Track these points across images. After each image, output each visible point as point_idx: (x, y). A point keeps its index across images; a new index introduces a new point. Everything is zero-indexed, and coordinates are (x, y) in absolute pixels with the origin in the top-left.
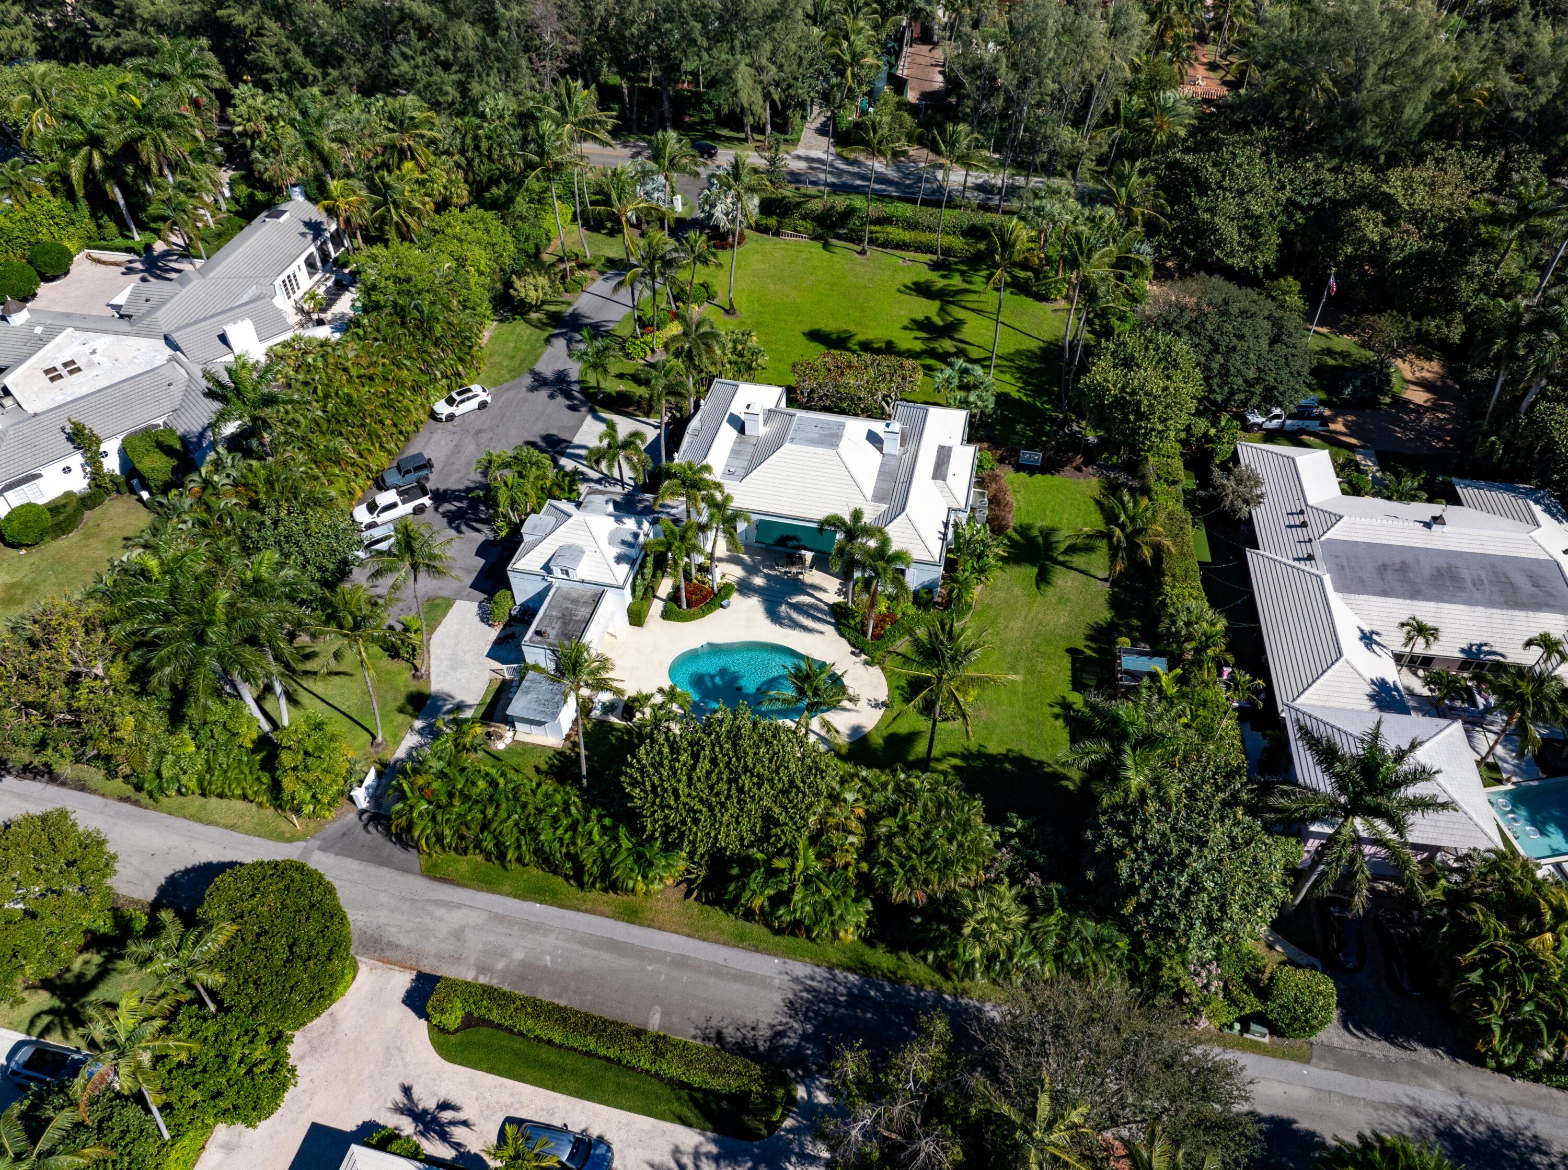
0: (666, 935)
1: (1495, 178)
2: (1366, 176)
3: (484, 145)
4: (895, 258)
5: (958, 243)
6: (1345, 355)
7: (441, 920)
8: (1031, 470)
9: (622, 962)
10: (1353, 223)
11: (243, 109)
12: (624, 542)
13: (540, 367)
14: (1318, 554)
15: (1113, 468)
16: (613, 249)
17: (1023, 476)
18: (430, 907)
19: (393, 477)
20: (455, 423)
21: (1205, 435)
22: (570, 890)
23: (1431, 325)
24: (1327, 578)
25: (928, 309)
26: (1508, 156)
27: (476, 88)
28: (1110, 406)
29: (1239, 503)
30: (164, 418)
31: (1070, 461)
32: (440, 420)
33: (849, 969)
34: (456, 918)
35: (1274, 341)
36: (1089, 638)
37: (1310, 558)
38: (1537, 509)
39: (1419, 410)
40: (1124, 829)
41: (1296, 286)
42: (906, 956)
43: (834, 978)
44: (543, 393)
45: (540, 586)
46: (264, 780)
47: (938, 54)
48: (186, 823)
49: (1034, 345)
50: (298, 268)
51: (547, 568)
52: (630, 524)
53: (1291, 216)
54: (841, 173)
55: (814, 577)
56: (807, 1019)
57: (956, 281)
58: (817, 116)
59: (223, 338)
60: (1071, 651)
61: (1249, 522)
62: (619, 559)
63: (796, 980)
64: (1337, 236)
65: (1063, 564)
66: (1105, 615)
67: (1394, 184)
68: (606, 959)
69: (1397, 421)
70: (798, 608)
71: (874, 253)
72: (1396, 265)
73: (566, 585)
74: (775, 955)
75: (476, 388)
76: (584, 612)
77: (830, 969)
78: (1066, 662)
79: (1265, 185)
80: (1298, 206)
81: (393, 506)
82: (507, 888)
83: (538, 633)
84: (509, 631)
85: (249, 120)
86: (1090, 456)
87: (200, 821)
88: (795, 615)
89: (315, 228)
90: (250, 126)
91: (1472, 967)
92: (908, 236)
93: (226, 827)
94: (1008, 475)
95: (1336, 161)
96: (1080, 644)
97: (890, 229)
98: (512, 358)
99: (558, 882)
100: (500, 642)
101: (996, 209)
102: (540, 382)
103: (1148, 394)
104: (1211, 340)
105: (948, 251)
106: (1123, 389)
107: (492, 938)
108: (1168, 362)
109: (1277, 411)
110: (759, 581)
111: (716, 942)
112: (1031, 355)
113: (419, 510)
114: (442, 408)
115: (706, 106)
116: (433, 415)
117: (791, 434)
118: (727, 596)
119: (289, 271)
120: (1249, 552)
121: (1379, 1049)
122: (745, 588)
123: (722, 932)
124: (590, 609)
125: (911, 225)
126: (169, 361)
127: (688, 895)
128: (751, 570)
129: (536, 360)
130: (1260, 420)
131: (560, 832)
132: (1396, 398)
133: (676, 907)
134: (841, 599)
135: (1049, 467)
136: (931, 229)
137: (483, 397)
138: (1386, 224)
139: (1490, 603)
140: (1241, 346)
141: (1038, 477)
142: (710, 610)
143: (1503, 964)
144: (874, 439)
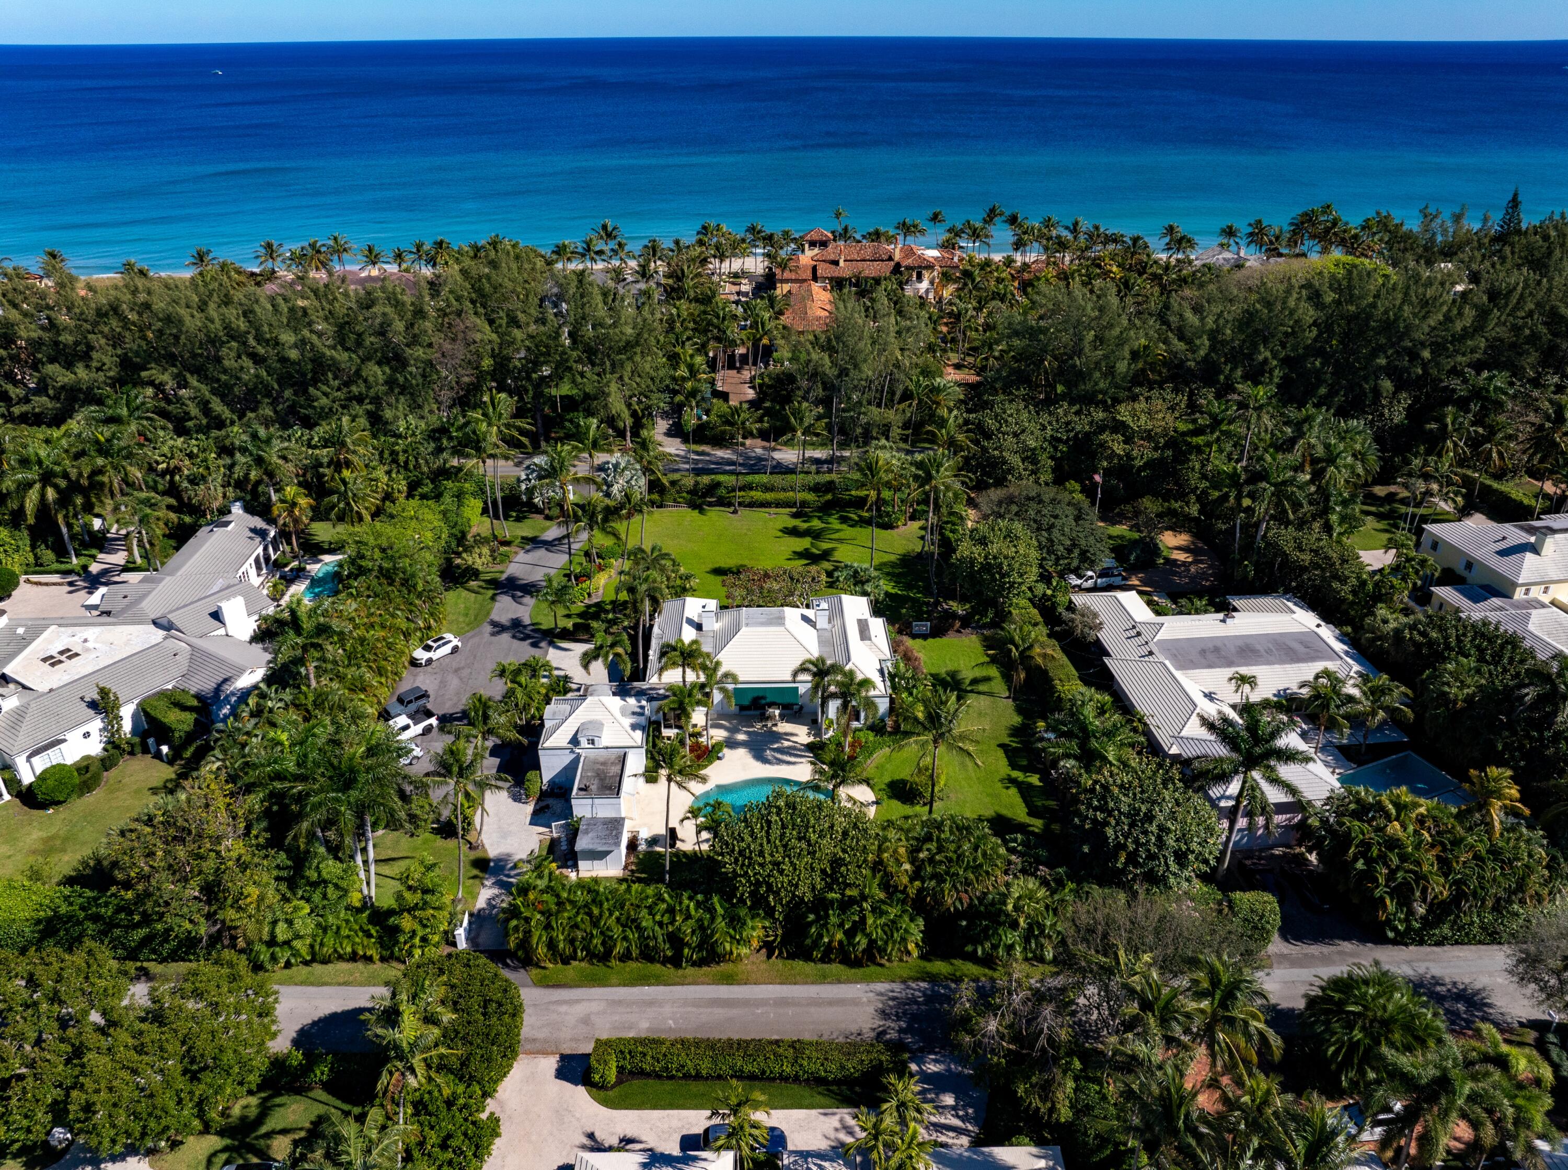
0: (763, 987)
1: (1188, 406)
2: (1100, 415)
3: (402, 458)
4: (761, 514)
5: (810, 497)
6: (1121, 537)
7: (566, 1013)
8: (925, 637)
9: (735, 1012)
10: (1103, 445)
12: (634, 713)
13: (495, 616)
14: (1155, 650)
15: (984, 626)
16: (524, 530)
17: (919, 641)
18: (552, 1007)
19: (394, 708)
20: (434, 664)
21: (1044, 594)
22: (669, 970)
23: (1176, 505)
24: (1167, 663)
25: (804, 543)
26: (1191, 394)
27: (388, 414)
28: (979, 572)
29: (1086, 630)
30: (173, 683)
31: (952, 626)
32: (420, 665)
33: (916, 979)
34: (580, 1010)
35: (1078, 518)
36: (1010, 735)
37: (1151, 653)
38: (1290, 604)
39: (1184, 563)
41: (1078, 487)
42: (958, 962)
43: (908, 987)
44: (506, 637)
45: (567, 758)
46: (373, 932)
47: (746, 374)
48: (299, 988)
49: (893, 558)
50: (249, 567)
51: (575, 741)
52: (632, 701)
53: (1056, 448)
54: (696, 462)
55: (784, 727)
56: (899, 1018)
57: (816, 524)
58: (662, 425)
59: (216, 616)
60: (1001, 746)
61: (1098, 643)
62: (634, 727)
63: (880, 994)
64: (1093, 456)
65: (972, 691)
66: (1017, 720)
67: (1124, 413)
68: (720, 1013)
69: (1173, 572)
70: (781, 751)
71: (743, 512)
72: (1140, 469)
73: (592, 754)
74: (857, 982)
75: (448, 636)
76: (616, 769)
77: (904, 982)
78: (1000, 753)
79: (1032, 426)
80: (1059, 440)
81: (406, 727)
82: (614, 981)
83: (580, 789)
84: (542, 804)
85: (172, 458)
86: (966, 622)
87: (312, 984)
88: (779, 756)
89: (262, 534)
90: (173, 463)
91: (1355, 859)
92: (769, 496)
93: (339, 984)
94: (909, 642)
95: (1077, 407)
96: (1007, 740)
97: (753, 493)
98: (466, 615)
99: (657, 968)
100: (535, 813)
101: (829, 472)
102: (499, 628)
103: (1006, 557)
104: (1035, 521)
105: (804, 504)
106: (986, 558)
107: (617, 1018)
108: (1011, 538)
109: (1090, 573)
110: (741, 737)
111: (806, 983)
112: (893, 565)
113: (428, 730)
114: (421, 655)
115: (567, 424)
116: (414, 663)
117: (744, 621)
118: (720, 750)
119: (243, 569)
120: (1106, 660)
121: (1315, 949)
122: (731, 744)
123: (807, 976)
124: (619, 767)
125: (768, 488)
126: (165, 638)
127: (769, 956)
128: (733, 730)
129: (488, 614)
130: (1079, 582)
132: (1168, 560)
133: (763, 966)
134: (811, 739)
135: (937, 632)
136: (784, 490)
137: (455, 642)
138: (1125, 442)
139: (1282, 662)
140: (1058, 523)
141: (930, 641)
142: (711, 763)
143: (1375, 852)
144: (805, 618)
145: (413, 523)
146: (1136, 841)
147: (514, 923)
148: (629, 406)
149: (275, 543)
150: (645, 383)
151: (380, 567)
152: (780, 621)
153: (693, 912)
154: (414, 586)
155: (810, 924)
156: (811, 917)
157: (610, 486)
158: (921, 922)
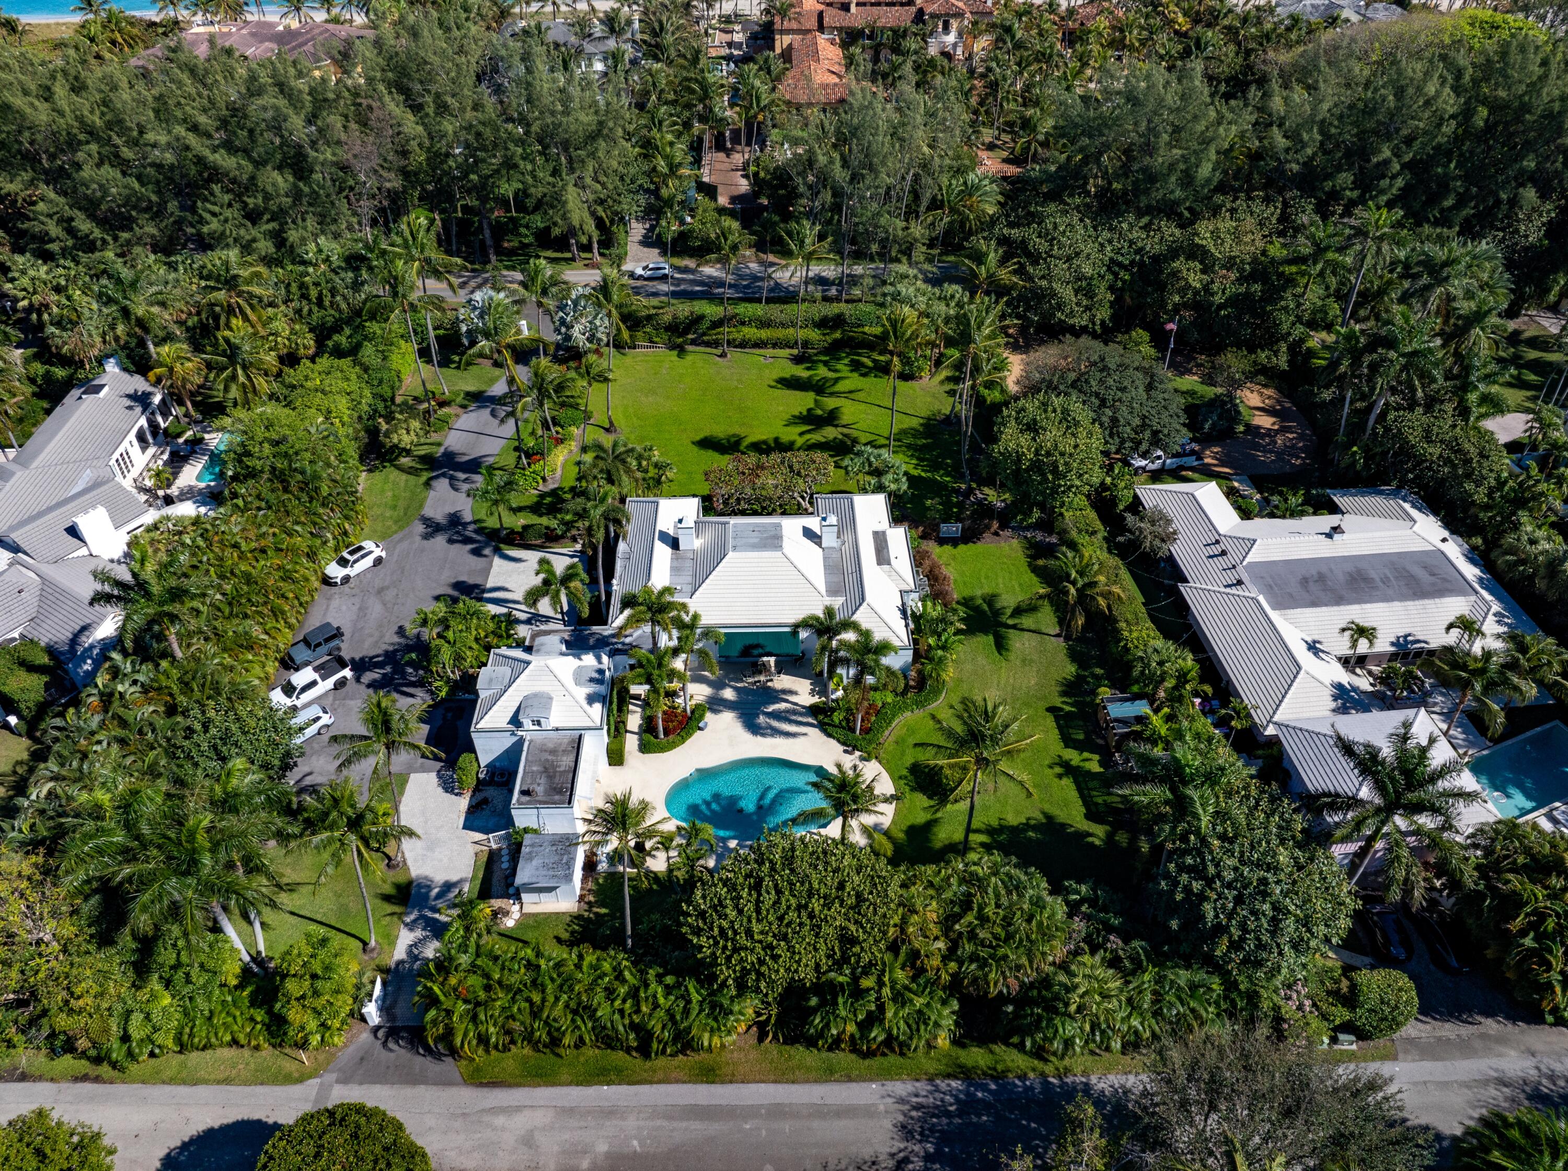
0: (753, 1087)
1: (1279, 221)
2: (1171, 231)
3: (314, 293)
4: (755, 357)
5: (814, 335)
6: (1191, 393)
7: (503, 1129)
8: (954, 542)
9: (714, 1128)
10: (1175, 274)
11: (25, 281)
12: (592, 680)
13: (428, 512)
14: (1245, 578)
15: (1027, 528)
16: (468, 382)
17: (948, 548)
18: (486, 1118)
19: (301, 654)
20: (352, 583)
21: (1103, 483)
22: (635, 1062)
23: (1263, 356)
24: (1261, 598)
25: (803, 401)
26: (1285, 203)
27: (293, 236)
28: (1027, 470)
29: (1157, 542)
30: (20, 629)
31: (988, 527)
32: (335, 584)
33: (949, 1076)
34: (520, 1123)
35: (1149, 387)
36: (1064, 694)
37: (1240, 583)
38: (1407, 506)
39: (1269, 433)
40: (1198, 872)
41: (1146, 336)
42: (999, 1049)
43: (937, 1089)
44: (440, 540)
45: (508, 741)
46: (259, 1019)
47: (738, 158)
48: (167, 1089)
49: (915, 423)
50: (130, 443)
51: (515, 721)
52: (589, 660)
53: (1116, 275)
54: (679, 282)
55: (783, 682)
56: (924, 1139)
57: (822, 372)
58: (638, 230)
59: (73, 531)
60: (1052, 710)
61: (1171, 559)
62: (591, 699)
63: (901, 1101)
64: (1161, 287)
65: (1014, 627)
66: (1070, 669)
67: (1204, 234)
68: (697, 1128)
69: (1257, 447)
70: (776, 715)
71: (734, 354)
72: (1221, 307)
73: (538, 736)
74: (871, 1080)
75: (369, 545)
76: (566, 761)
77: (931, 1080)
78: (1050, 721)
79: (1089, 248)
80: (1120, 265)
81: (313, 684)
82: (565, 1077)
83: (525, 793)
84: (480, 797)
85: (35, 293)
86: (1005, 519)
87: (184, 1082)
88: (775, 724)
89: (142, 400)
90: (37, 299)
91: (1523, 933)
92: (764, 334)
93: (219, 1082)
94: (935, 550)
95: (1145, 220)
96: (1058, 702)
97: (746, 330)
98: (394, 507)
99: (619, 1057)
100: (473, 810)
101: (838, 299)
102: (433, 528)
103: (1062, 454)
104: (1097, 395)
105: (806, 344)
106: (1037, 453)
107: (567, 1136)
108: (1069, 422)
109: (1160, 453)
110: (728, 694)
111: (807, 1081)
112: (914, 433)
113: (341, 684)
114: (335, 571)
115: (523, 230)
116: (327, 581)
117: (731, 543)
118: (702, 717)
119: (121, 449)
120: (1182, 587)
121: (1449, 1030)
122: (715, 704)
123: (809, 1069)
124: (572, 757)
125: (765, 324)
126: (11, 565)
127: (761, 1038)
128: (718, 685)
129: (421, 506)
130: (1144, 463)
131: (617, 1003)
132: (1248, 426)
133: (753, 1055)
134: (816, 699)
135: (969, 536)
136: (783, 325)
137: (378, 552)
138: (1203, 272)
139: (1403, 598)
140: (1126, 397)
141: (962, 547)
142: (689, 735)
143: (1551, 924)
144: (808, 533)
145: (318, 398)
146: (1243, 927)
147: (432, 1013)
148: (593, 214)
149: (164, 409)
150: (612, 182)
151: (273, 469)
152: (774, 541)
153: (661, 1000)
154: (317, 489)
155: (814, 1011)
156: (814, 1001)
157: (570, 327)
158: (955, 1006)
